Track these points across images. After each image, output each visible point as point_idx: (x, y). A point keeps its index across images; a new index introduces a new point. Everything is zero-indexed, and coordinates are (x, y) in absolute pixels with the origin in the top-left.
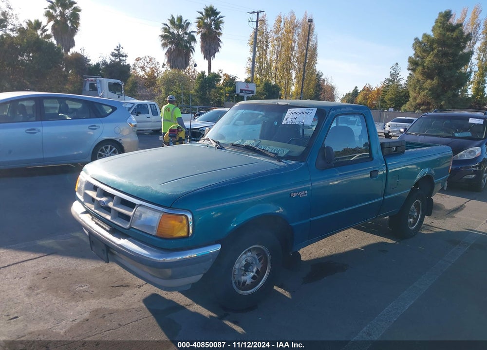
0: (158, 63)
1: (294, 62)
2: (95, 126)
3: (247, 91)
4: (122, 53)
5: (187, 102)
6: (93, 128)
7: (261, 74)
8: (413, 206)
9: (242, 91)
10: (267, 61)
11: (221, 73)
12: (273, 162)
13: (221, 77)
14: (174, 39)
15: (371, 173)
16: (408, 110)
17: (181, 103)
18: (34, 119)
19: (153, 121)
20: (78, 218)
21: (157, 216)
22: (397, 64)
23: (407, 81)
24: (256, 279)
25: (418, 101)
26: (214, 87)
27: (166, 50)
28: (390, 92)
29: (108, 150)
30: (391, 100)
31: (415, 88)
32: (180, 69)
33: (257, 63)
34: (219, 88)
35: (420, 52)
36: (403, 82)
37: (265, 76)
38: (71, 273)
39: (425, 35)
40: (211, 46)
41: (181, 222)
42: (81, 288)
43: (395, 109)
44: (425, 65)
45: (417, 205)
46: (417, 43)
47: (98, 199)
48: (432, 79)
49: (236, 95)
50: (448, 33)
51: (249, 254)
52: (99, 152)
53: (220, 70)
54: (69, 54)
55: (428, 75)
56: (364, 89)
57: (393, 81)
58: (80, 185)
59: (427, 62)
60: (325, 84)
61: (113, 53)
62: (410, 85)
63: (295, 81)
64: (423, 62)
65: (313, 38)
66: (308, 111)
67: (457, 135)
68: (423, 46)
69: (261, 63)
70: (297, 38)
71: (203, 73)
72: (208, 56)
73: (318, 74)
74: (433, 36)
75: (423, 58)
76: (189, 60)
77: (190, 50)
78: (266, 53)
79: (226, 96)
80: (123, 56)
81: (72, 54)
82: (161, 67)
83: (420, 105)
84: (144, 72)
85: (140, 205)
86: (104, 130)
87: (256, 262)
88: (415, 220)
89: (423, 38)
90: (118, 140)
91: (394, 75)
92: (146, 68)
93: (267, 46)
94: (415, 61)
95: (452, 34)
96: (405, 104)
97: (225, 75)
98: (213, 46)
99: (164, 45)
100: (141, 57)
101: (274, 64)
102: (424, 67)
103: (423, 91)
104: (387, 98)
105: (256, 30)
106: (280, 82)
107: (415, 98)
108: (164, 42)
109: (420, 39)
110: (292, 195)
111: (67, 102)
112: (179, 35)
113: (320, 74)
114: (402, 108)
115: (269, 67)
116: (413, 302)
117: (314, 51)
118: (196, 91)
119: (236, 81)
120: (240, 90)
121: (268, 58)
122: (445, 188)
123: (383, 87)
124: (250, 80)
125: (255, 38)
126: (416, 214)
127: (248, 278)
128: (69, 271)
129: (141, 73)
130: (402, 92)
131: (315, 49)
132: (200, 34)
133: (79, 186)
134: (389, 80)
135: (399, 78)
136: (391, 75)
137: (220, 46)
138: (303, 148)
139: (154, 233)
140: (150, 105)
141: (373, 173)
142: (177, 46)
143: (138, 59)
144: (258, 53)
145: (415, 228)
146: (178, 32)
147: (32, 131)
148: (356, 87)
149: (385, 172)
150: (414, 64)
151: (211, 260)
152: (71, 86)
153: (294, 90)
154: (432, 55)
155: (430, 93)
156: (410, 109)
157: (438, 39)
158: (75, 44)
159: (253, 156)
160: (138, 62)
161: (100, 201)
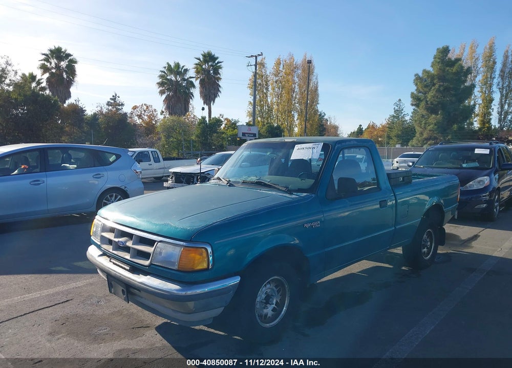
0: (155, 110)
1: (295, 103)
2: (99, 174)
3: (250, 134)
4: (118, 102)
5: (188, 148)
6: (97, 176)
7: (262, 117)
8: (425, 236)
9: (244, 134)
10: (268, 103)
11: (222, 117)
12: (284, 195)
13: (222, 122)
14: (172, 86)
15: (380, 203)
16: (415, 145)
17: (182, 149)
18: (38, 170)
19: (155, 168)
20: (95, 261)
21: (177, 251)
22: (400, 100)
23: (411, 117)
24: (277, 311)
25: (425, 136)
26: (216, 132)
27: (164, 96)
28: (396, 128)
29: (113, 198)
30: (398, 136)
31: (420, 122)
32: (180, 115)
33: (258, 106)
34: (220, 133)
35: (422, 87)
36: (407, 118)
37: (267, 119)
38: (89, 318)
39: (425, 71)
40: (211, 91)
41: (201, 254)
42: (101, 331)
43: (402, 145)
44: (428, 100)
45: (429, 235)
46: (418, 79)
47: (116, 240)
48: (437, 114)
49: (238, 139)
50: (448, 68)
51: (268, 286)
52: (104, 201)
53: (221, 115)
54: (65, 105)
55: (432, 110)
56: (368, 127)
57: (398, 117)
58: (96, 229)
59: (429, 97)
60: (328, 124)
61: (109, 102)
62: (416, 121)
63: (297, 122)
64: (426, 97)
65: (313, 79)
66: (314, 146)
67: (464, 165)
68: (424, 82)
69: (262, 106)
70: (296, 79)
71: (204, 118)
72: (208, 102)
73: (320, 115)
74: (433, 72)
75: (425, 94)
76: (188, 106)
77: (189, 96)
78: (267, 96)
79: (228, 140)
80: (119, 105)
81: (69, 105)
82: (159, 114)
83: (427, 139)
84: (141, 120)
85: (161, 241)
86: (110, 178)
87: (275, 294)
88: (429, 249)
89: (423, 74)
90: (123, 188)
91: (398, 112)
92: (143, 116)
93: (267, 89)
94: (418, 97)
95: (452, 69)
96: (412, 139)
97: (226, 119)
98: (212, 91)
99: (162, 93)
100: (138, 105)
101: (275, 107)
102: (427, 102)
103: (429, 126)
104: (393, 134)
105: (255, 74)
106: (282, 124)
107: (421, 134)
108: (161, 88)
109: (421, 75)
110: (305, 225)
111: (70, 152)
112: (177, 81)
113: (323, 114)
114: (409, 144)
115: (270, 110)
116: (433, 327)
117: (315, 92)
118: (197, 136)
119: (238, 124)
120: (243, 133)
121: (269, 100)
122: (456, 217)
123: (388, 124)
124: (252, 123)
125: (255, 82)
126: (429, 243)
127: (269, 311)
128: (87, 316)
129: (139, 121)
130: (407, 128)
131: (316, 89)
132: (199, 79)
133: (94, 230)
134: (394, 116)
135: (403, 114)
136: (395, 111)
137: (220, 91)
138: (312, 181)
139: (176, 267)
140: (152, 152)
141: (383, 204)
142: (175, 92)
143: (135, 108)
144: (258, 97)
145: (430, 258)
146: (176, 79)
147: (36, 183)
148: (361, 126)
149: (394, 202)
150: (417, 100)
151: (231, 292)
152: (67, 137)
153: (297, 131)
154: (434, 90)
155: (436, 127)
156: (417, 144)
157: (439, 74)
158: (71, 95)
159: (265, 190)
160: (135, 110)
161: (119, 241)
